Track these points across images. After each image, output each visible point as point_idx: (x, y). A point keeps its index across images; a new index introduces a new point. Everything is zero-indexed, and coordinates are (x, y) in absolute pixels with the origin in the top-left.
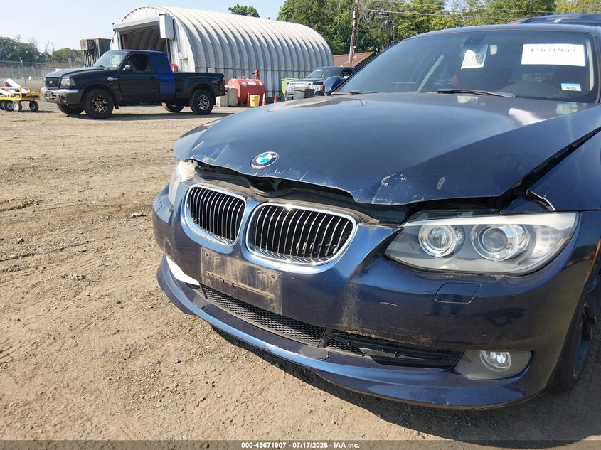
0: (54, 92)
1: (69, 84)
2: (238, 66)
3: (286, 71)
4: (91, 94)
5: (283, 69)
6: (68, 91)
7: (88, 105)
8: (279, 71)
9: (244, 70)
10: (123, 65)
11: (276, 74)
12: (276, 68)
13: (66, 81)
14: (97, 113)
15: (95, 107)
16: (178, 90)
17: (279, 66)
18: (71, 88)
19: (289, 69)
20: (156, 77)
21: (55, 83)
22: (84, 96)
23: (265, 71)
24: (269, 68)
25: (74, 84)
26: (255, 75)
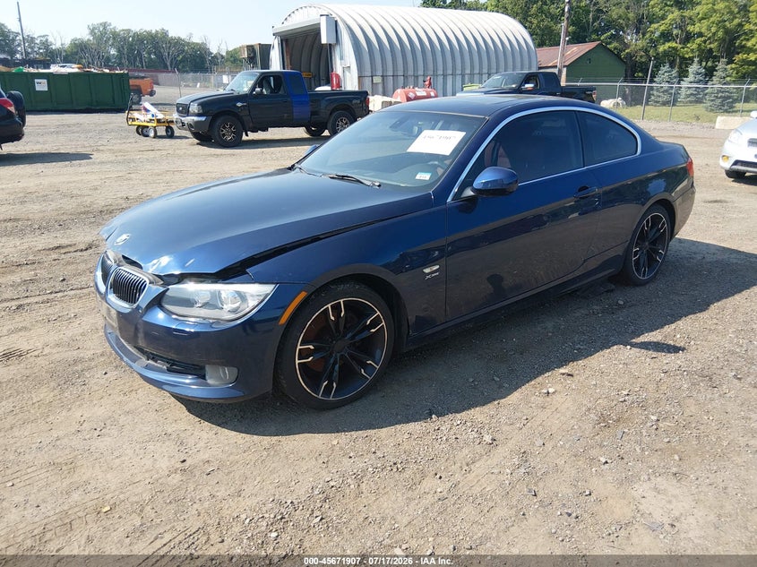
0: (183, 119)
1: (196, 111)
2: (411, 72)
3: (472, 74)
4: (219, 122)
5: (468, 71)
6: (196, 119)
7: (216, 133)
8: (463, 75)
9: (417, 77)
10: (253, 88)
11: (459, 79)
12: (459, 72)
13: (194, 108)
14: (225, 141)
15: (224, 135)
16: (313, 113)
17: (463, 69)
18: (199, 115)
19: (477, 71)
20: (289, 99)
21: (184, 110)
22: (211, 125)
23: (445, 76)
24: (450, 72)
25: (201, 111)
26: (427, 83)
